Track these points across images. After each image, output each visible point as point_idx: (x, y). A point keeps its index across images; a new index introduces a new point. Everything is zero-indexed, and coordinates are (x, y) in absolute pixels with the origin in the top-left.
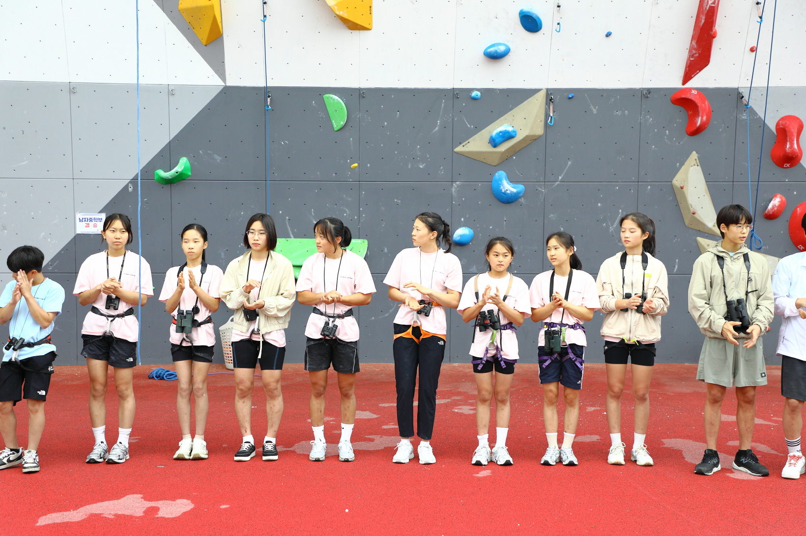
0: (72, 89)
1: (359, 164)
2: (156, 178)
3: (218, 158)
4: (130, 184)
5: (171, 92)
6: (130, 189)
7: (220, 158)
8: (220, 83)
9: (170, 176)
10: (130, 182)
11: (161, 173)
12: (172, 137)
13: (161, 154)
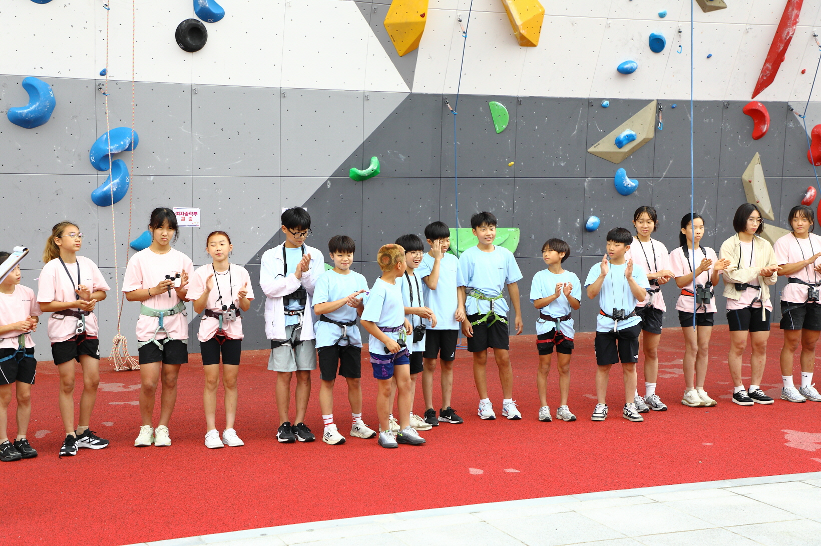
0: (283, 94)
1: (515, 162)
2: (351, 175)
3: (402, 157)
4: (328, 181)
5: (366, 97)
6: (328, 185)
7: (404, 157)
8: (407, 90)
9: (367, 173)
10: (328, 179)
11: (355, 171)
12: (365, 139)
13: (355, 154)
